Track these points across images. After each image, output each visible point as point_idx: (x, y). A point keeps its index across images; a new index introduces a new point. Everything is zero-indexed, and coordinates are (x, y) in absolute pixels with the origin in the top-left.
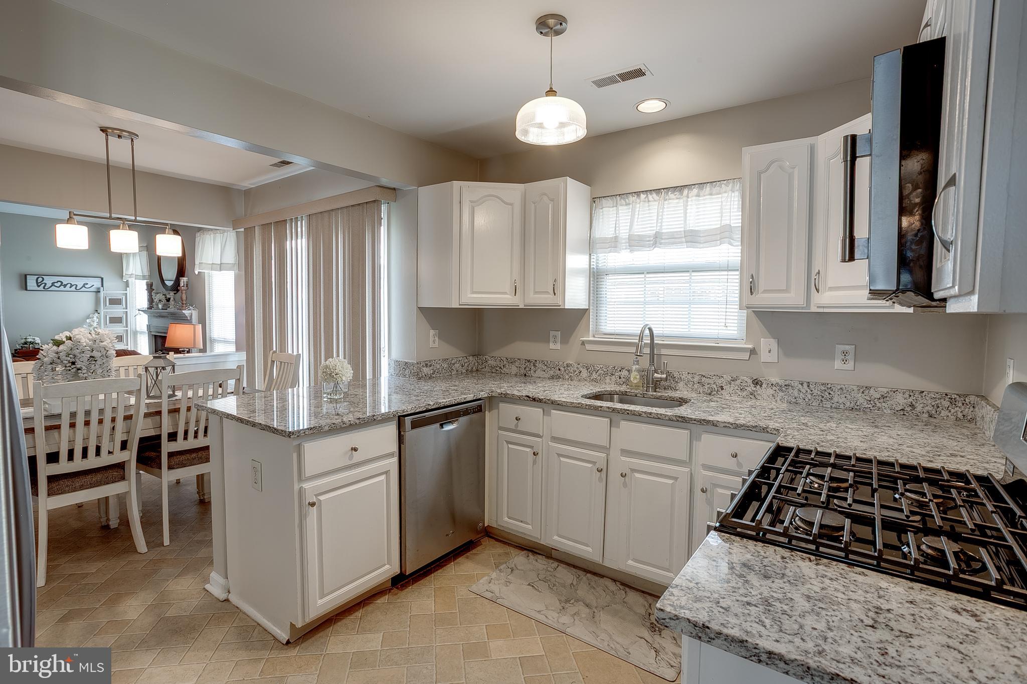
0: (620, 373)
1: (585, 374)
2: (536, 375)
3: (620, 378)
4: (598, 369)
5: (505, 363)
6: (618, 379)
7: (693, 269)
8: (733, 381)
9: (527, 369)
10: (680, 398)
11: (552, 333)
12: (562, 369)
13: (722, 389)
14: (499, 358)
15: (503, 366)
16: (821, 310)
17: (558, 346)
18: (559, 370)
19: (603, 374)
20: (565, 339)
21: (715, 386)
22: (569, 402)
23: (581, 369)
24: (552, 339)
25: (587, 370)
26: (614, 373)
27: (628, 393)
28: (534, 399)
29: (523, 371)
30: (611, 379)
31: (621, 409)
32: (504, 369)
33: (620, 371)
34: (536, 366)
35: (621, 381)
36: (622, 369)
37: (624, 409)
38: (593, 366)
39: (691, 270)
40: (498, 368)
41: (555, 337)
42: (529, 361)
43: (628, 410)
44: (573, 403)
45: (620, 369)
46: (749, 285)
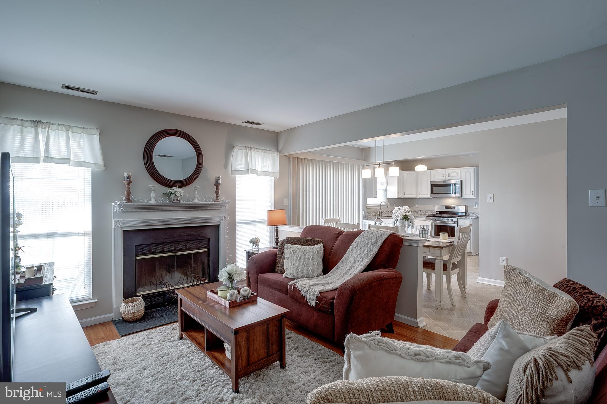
46: (399, 194)
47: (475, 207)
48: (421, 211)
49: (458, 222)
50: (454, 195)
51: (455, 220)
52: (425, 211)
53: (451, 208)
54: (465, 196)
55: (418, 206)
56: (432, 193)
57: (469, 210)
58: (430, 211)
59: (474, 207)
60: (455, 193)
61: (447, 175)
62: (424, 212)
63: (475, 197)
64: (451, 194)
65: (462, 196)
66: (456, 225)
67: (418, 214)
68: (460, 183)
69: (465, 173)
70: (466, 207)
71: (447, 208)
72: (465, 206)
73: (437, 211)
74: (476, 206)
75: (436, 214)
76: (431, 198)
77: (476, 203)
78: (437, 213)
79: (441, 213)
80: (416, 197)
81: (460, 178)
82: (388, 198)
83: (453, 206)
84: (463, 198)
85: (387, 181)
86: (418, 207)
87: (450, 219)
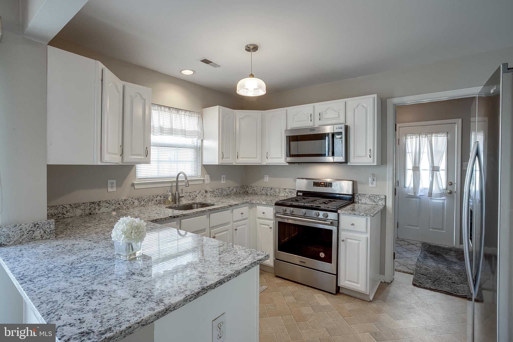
0: (156, 198)
1: (136, 203)
2: (100, 212)
3: (156, 201)
4: (145, 198)
5: (68, 209)
6: (155, 202)
7: (178, 147)
8: (199, 192)
9: (92, 209)
10: (193, 203)
11: (110, 181)
12: (121, 203)
13: (197, 197)
14: (61, 206)
15: (67, 211)
16: (237, 164)
17: (114, 189)
18: (119, 204)
19: (148, 201)
20: (119, 184)
21: (194, 196)
22: (192, 213)
23: (134, 201)
24: (109, 185)
25: (138, 200)
26: (153, 199)
27: (172, 207)
28: (174, 217)
29: (87, 212)
30: (152, 203)
31: (213, 209)
32: (68, 214)
33: (156, 197)
34: (100, 205)
35: (157, 203)
36: (157, 196)
37: (214, 209)
38: (141, 198)
39: (177, 147)
40: (60, 215)
41: (112, 184)
42: (93, 203)
43: (215, 208)
44: (194, 212)
45: (156, 196)
46: (222, 155)
47: (372, 184)
48: (271, 189)
49: (338, 220)
50: (330, 159)
51: (332, 216)
52: (279, 189)
53: (324, 184)
54: (353, 161)
55: (267, 179)
56: (290, 154)
57: (360, 189)
58: (287, 190)
59: (370, 185)
60: (333, 154)
61: (317, 117)
62: (277, 190)
63: (375, 164)
64: (324, 155)
65: (346, 161)
66: (334, 229)
67: (267, 195)
68: (343, 131)
69: (354, 109)
70: (354, 184)
71: (317, 184)
72: (351, 183)
73: (298, 191)
74: (375, 182)
75: (297, 195)
76: (287, 164)
77: (374, 175)
78: (299, 194)
79: (306, 194)
80: (260, 162)
81: (342, 121)
82: (204, 164)
83: (328, 180)
84: (349, 164)
85: (203, 129)
86: (267, 181)
87: (321, 213)
